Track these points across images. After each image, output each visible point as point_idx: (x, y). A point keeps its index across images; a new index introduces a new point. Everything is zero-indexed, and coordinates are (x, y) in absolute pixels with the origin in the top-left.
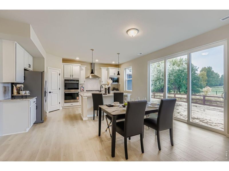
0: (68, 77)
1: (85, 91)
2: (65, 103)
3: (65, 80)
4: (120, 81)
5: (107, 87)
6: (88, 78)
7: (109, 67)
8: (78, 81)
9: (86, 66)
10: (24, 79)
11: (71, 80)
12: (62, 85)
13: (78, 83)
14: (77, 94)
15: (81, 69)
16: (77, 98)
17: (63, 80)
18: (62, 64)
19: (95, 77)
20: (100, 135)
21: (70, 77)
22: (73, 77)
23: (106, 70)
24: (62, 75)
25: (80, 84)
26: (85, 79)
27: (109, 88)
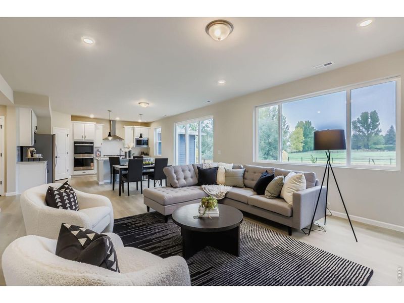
0: (79, 138)
1: (102, 156)
2: (75, 170)
3: (75, 143)
4: (150, 143)
5: (127, 151)
6: (106, 139)
7: (135, 126)
8: (92, 143)
9: (103, 125)
10: (35, 143)
11: (83, 143)
12: (71, 149)
13: (93, 146)
14: (92, 160)
15: (96, 128)
16: (92, 164)
17: (72, 142)
18: (70, 122)
19: (116, 138)
20: (113, 189)
21: (81, 138)
22: (86, 139)
23: (132, 130)
24: (70, 135)
25: (95, 147)
26: (102, 141)
27: (130, 152)
